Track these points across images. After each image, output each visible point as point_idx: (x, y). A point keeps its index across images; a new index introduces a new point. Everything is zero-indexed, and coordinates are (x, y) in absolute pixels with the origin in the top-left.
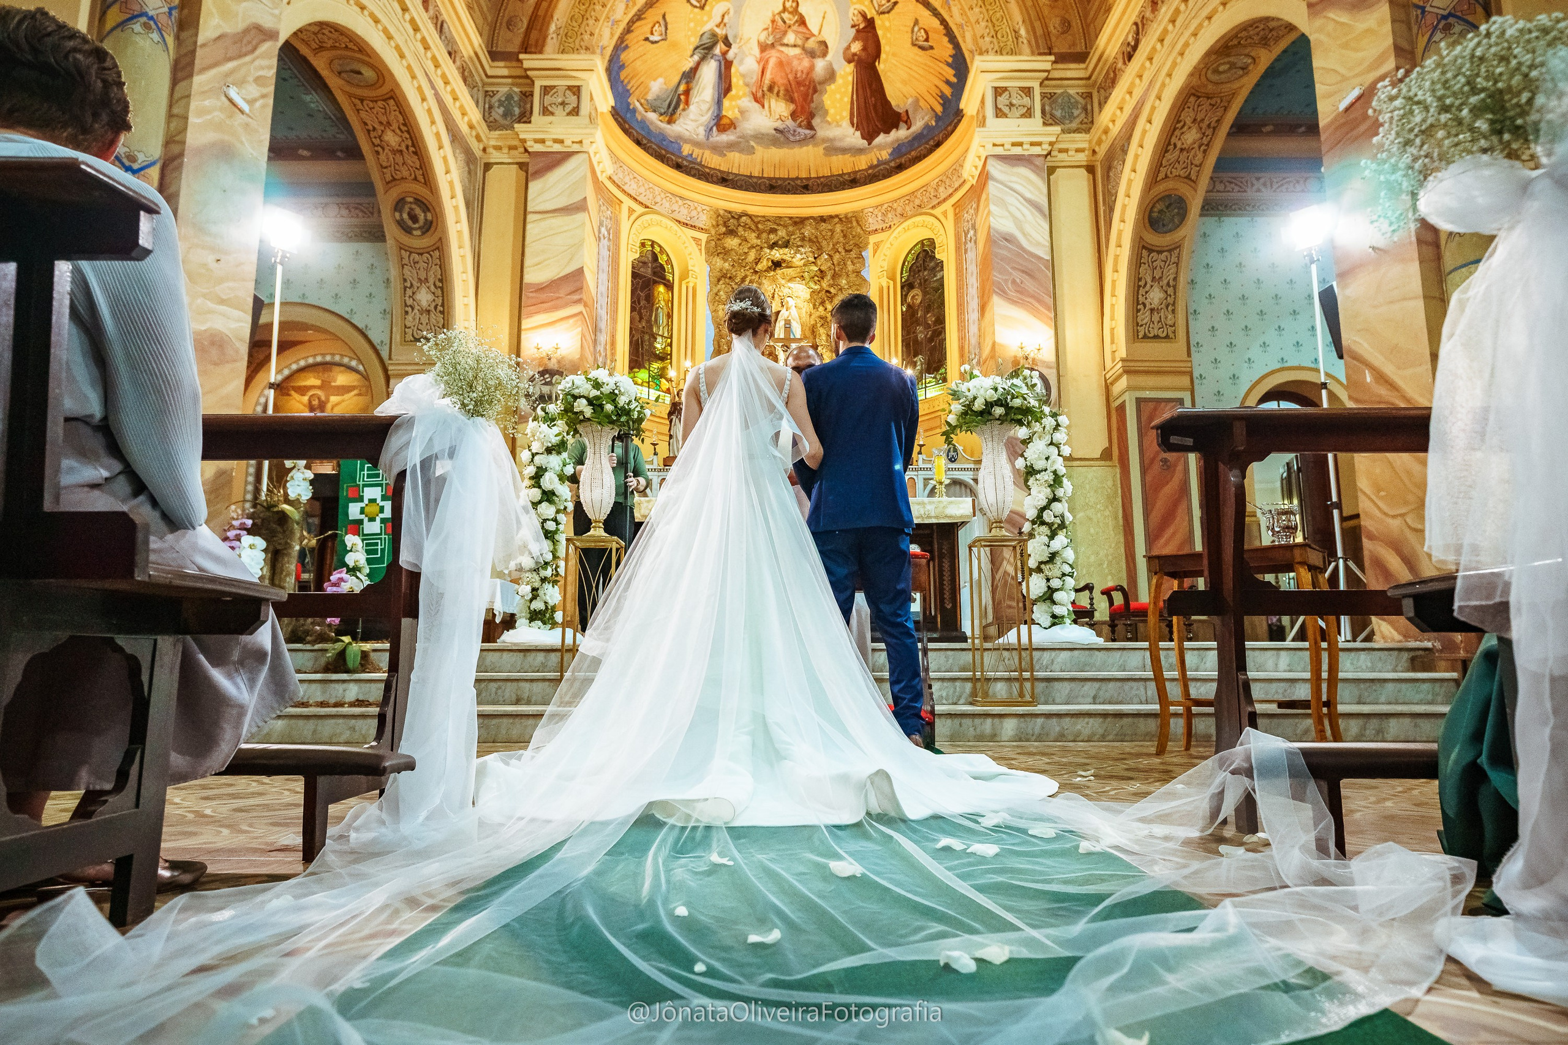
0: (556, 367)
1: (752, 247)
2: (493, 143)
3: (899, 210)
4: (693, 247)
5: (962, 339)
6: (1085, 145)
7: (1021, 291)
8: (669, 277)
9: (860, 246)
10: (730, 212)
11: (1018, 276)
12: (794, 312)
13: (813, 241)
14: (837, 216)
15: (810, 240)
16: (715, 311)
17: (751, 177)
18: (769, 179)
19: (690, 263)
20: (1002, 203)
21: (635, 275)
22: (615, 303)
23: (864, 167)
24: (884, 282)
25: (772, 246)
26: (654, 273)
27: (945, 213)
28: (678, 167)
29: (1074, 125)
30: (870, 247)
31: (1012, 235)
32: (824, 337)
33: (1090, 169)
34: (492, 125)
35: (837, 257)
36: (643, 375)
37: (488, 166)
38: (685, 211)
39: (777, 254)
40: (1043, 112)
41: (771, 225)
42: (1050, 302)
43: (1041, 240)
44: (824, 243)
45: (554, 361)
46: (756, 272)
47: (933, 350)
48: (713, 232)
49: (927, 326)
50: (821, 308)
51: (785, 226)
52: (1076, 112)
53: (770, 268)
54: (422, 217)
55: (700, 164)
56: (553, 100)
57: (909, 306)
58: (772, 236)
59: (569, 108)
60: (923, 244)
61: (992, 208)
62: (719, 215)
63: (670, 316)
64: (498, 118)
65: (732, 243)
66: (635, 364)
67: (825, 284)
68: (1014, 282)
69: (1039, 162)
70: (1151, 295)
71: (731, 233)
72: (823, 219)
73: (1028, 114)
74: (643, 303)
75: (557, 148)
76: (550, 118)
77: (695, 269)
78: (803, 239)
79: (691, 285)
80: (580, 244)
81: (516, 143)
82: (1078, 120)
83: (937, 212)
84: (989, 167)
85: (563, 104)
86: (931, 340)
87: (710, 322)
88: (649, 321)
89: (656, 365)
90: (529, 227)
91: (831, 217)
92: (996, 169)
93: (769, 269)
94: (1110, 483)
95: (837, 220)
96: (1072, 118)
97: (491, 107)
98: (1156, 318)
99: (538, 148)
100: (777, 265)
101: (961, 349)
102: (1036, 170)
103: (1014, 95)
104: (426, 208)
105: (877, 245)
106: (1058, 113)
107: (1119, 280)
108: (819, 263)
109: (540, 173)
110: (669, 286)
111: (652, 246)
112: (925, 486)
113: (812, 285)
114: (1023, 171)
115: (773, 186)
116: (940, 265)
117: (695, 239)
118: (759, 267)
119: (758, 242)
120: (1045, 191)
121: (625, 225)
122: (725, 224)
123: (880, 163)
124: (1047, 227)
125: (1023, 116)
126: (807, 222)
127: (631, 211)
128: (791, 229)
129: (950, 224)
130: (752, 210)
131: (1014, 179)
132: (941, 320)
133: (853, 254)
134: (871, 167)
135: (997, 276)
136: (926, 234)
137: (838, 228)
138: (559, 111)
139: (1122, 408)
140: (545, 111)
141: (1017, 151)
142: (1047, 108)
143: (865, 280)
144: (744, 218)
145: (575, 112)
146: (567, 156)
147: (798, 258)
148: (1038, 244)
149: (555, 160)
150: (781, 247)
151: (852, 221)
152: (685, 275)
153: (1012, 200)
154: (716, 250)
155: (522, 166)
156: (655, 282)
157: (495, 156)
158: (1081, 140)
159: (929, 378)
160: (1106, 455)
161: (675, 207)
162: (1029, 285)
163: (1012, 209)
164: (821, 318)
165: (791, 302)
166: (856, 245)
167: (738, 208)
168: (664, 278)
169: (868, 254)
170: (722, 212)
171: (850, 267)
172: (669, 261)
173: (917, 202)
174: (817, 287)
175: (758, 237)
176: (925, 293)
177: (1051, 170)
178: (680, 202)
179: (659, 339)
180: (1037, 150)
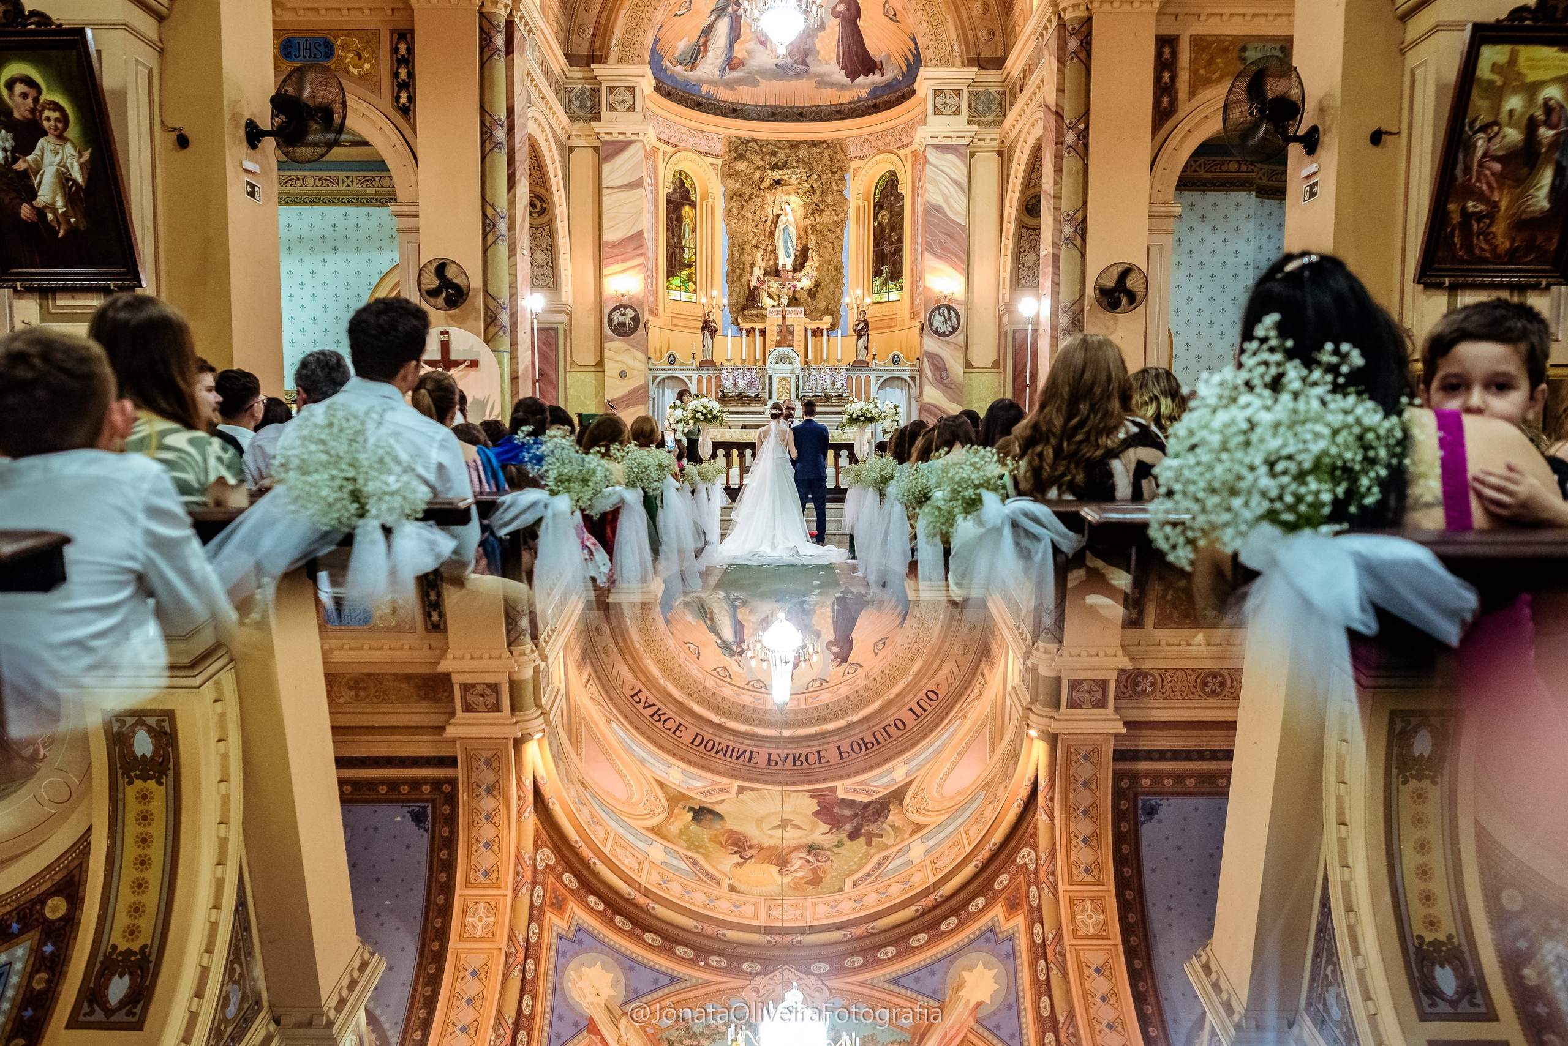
0: (627, 303)
1: (758, 168)
2: (574, 133)
3: (874, 144)
4: (711, 173)
5: (912, 262)
6: (997, 137)
7: (944, 249)
8: (693, 197)
9: (843, 169)
10: (739, 139)
11: (943, 237)
12: (790, 217)
13: (806, 162)
14: (825, 141)
15: (804, 162)
16: (729, 225)
17: (756, 106)
18: (770, 107)
19: (709, 186)
20: (935, 182)
21: (669, 202)
22: (657, 233)
23: (847, 101)
24: (861, 203)
25: (774, 167)
26: (682, 197)
27: (906, 156)
28: (699, 106)
29: (991, 118)
30: (851, 171)
31: (941, 207)
32: (814, 243)
33: (1000, 153)
34: (573, 118)
35: (824, 177)
36: (676, 281)
37: (571, 149)
38: (704, 142)
39: (777, 175)
40: (970, 106)
41: (772, 148)
42: (965, 257)
43: (961, 211)
44: (815, 165)
45: (626, 297)
46: (760, 189)
47: (894, 264)
48: (726, 157)
49: (892, 243)
50: (812, 218)
51: (784, 149)
52: (993, 107)
53: (771, 185)
54: (539, 205)
55: (716, 99)
56: (616, 99)
57: (879, 224)
58: (773, 159)
59: (628, 105)
60: (891, 175)
61: (928, 185)
62: (731, 142)
63: (694, 230)
64: (576, 109)
65: (741, 165)
66: (671, 274)
67: (816, 198)
68: (940, 241)
69: (962, 150)
70: (1028, 257)
71: (741, 157)
72: (814, 144)
73: (957, 112)
74: (674, 223)
75: (621, 138)
76: (614, 114)
77: (714, 191)
78: (798, 161)
79: (710, 204)
80: (640, 212)
81: (591, 133)
82: (994, 114)
83: (901, 153)
84: (927, 154)
85: (623, 101)
86: (894, 254)
87: (725, 233)
88: (679, 238)
89: (685, 272)
90: (604, 199)
91: (821, 142)
92: (932, 156)
93: (771, 187)
94: (996, 384)
95: (825, 145)
96: (990, 112)
97: (570, 101)
98: (1031, 274)
99: (608, 138)
100: (778, 182)
101: (912, 270)
102: (960, 156)
103: (948, 96)
104: (542, 200)
105: (856, 170)
106: (980, 108)
107: (1009, 244)
108: (810, 182)
109: (609, 157)
110: (693, 205)
111: (680, 174)
112: (877, 382)
113: (805, 199)
114: (951, 157)
115: (775, 115)
116: (900, 197)
117: (712, 165)
118: (763, 185)
119: (762, 163)
120: (965, 170)
121: (661, 166)
122: (736, 150)
123: (860, 100)
124: (965, 200)
125: (953, 113)
126: (801, 146)
127: (665, 153)
128: (788, 151)
129: (909, 166)
130: (757, 135)
131: (944, 163)
132: (900, 240)
133: (837, 176)
134: (853, 102)
135: (930, 238)
136: (893, 168)
137: (826, 152)
138: (620, 107)
139: (1006, 333)
140: (611, 108)
141: (948, 142)
142: (973, 103)
143: (846, 199)
144: (751, 144)
145: (632, 108)
146: (629, 143)
147: (793, 177)
148: (958, 213)
149: (619, 147)
150: (780, 169)
151: (835, 146)
152: (705, 197)
153: (943, 180)
154: (729, 173)
155: (596, 149)
156: (684, 204)
157: (575, 142)
158: (993, 132)
159: (891, 284)
160: (996, 365)
161: (697, 140)
162: (951, 245)
163: (941, 187)
164: (812, 226)
165: (788, 208)
166: (840, 168)
167: (746, 135)
168: (689, 199)
169: (849, 176)
170: (733, 139)
171: (835, 187)
172: (693, 185)
173: (887, 140)
174: (809, 200)
175: (762, 159)
176: (891, 216)
177: (973, 154)
178: (701, 135)
179: (687, 251)
180: (961, 141)
